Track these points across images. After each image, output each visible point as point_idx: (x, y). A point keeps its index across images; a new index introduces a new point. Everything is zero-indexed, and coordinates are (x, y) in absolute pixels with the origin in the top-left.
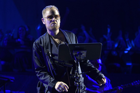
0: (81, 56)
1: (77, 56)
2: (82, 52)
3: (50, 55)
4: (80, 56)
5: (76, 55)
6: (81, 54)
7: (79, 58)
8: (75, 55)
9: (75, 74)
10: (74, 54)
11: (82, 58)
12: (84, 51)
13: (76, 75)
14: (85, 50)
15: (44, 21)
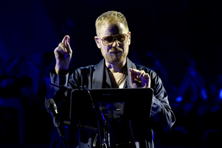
1: (107, 113)
2: (116, 105)
3: (56, 111)
4: (112, 113)
5: (104, 111)
6: (115, 109)
7: (111, 116)
10: (101, 109)
11: (115, 116)
12: (119, 104)
14: (121, 102)
15: (98, 42)
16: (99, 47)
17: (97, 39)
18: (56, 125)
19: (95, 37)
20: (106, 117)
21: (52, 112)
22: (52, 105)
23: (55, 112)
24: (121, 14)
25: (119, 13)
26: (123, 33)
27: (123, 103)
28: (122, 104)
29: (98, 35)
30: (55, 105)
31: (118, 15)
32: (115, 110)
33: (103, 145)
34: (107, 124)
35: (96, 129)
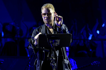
4: (55, 44)
8: (51, 42)
9: (51, 57)
20: (52, 45)
22: (31, 41)
28: (59, 40)
34: (53, 48)
35: (49, 50)
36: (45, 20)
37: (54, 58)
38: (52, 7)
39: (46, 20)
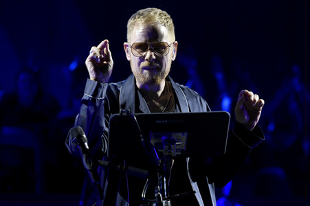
0: (172, 146)
1: (162, 148)
2: (174, 136)
4: (170, 148)
5: (158, 146)
6: (173, 142)
7: (167, 153)
8: (155, 143)
9: (155, 198)
10: (153, 142)
11: (174, 153)
12: (180, 135)
13: (156, 200)
14: (182, 131)
15: (128, 51)
16: (128, 59)
17: (128, 46)
18: (87, 167)
19: (125, 43)
20: (160, 154)
21: (80, 145)
22: (80, 136)
23: (85, 146)
24: (166, 14)
25: (164, 12)
26: (164, 40)
27: (186, 133)
28: (183, 135)
29: (129, 41)
30: (85, 136)
31: (160, 14)
32: (174, 144)
33: (156, 195)
34: (162, 164)
35: (146, 172)
36: (144, 68)
37: (167, 200)
38: (169, 23)
39: (145, 71)
